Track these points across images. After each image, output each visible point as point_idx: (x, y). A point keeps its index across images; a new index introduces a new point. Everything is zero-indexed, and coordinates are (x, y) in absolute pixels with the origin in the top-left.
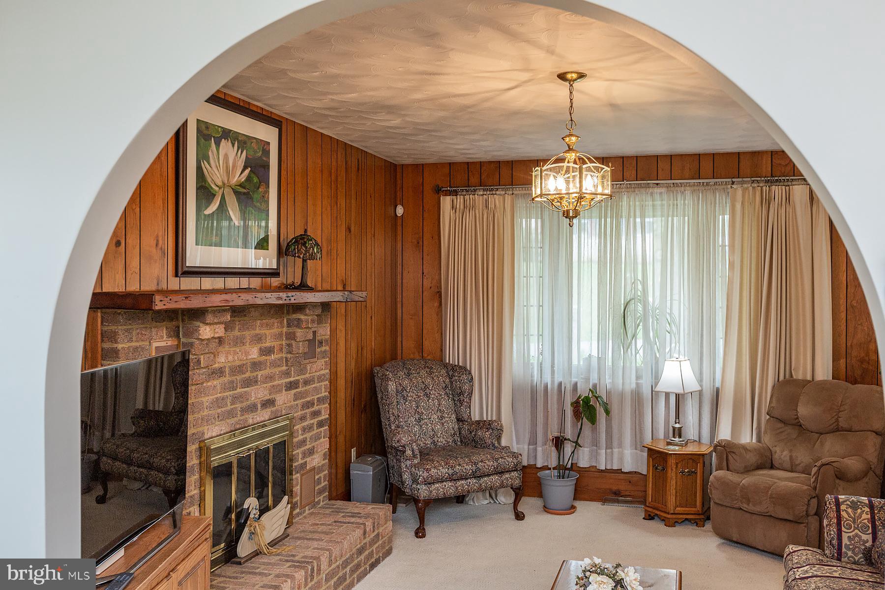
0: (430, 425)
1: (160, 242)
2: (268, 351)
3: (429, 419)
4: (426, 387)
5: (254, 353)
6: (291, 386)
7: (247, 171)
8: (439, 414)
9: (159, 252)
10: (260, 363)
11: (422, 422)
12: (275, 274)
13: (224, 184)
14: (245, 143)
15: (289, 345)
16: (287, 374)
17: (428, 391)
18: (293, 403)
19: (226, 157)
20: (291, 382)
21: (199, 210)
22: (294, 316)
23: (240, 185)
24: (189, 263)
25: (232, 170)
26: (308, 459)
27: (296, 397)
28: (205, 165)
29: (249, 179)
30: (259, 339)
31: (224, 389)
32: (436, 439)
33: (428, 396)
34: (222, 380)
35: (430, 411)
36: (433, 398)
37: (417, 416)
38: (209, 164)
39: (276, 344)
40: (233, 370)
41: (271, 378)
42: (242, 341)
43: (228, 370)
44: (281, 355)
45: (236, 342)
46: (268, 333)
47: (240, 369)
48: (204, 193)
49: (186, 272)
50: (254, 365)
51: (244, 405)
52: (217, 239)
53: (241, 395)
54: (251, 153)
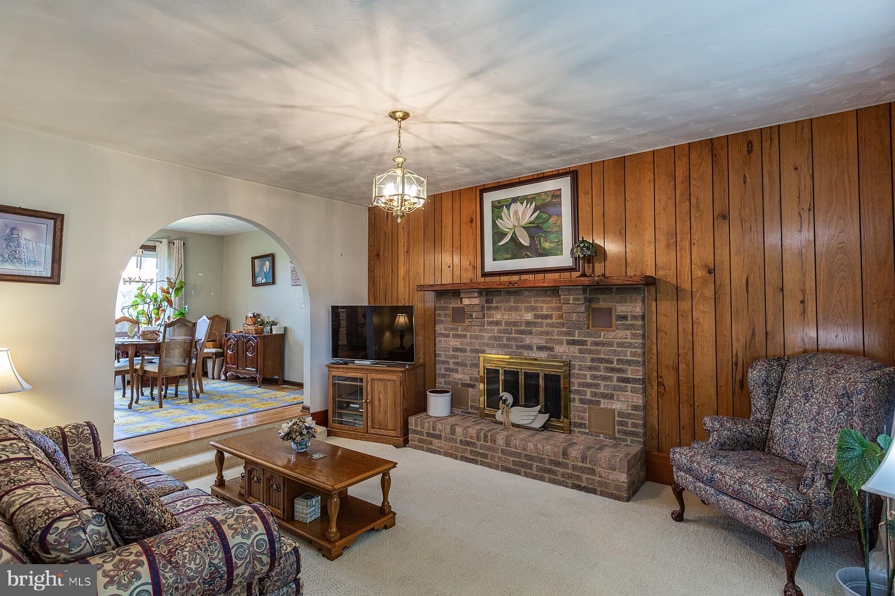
0: (794, 432)
1: (472, 263)
2: (546, 317)
3: (796, 425)
4: (812, 387)
5: (529, 316)
6: (575, 343)
7: (536, 214)
8: (813, 424)
9: (472, 267)
10: (534, 323)
11: (787, 426)
13: (515, 226)
14: (534, 198)
17: (810, 393)
18: (578, 355)
19: (516, 212)
20: (574, 340)
21: (495, 243)
23: (530, 223)
24: (486, 270)
25: (522, 216)
26: (602, 401)
27: (581, 351)
28: (499, 221)
29: (537, 218)
30: (534, 309)
31: (500, 332)
32: (797, 452)
33: (807, 398)
35: (802, 417)
36: (812, 403)
37: (785, 417)
38: (502, 219)
39: (555, 313)
40: (507, 323)
41: (547, 333)
42: (517, 309)
43: (503, 322)
44: (560, 321)
45: (511, 309)
46: (545, 306)
47: (515, 324)
48: (498, 234)
49: (485, 275)
50: (528, 323)
51: (519, 344)
52: (510, 256)
53: (515, 338)
54: (540, 202)
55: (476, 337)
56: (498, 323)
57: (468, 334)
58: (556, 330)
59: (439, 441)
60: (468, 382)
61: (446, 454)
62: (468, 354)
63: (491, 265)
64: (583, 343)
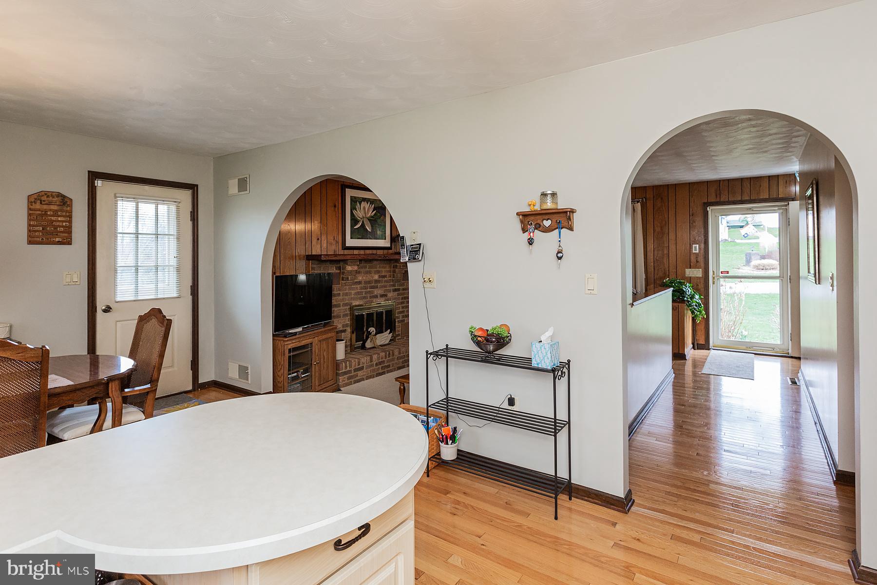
1: (335, 238)
2: (384, 277)
5: (376, 277)
6: (395, 290)
7: (374, 212)
9: (335, 241)
10: (379, 281)
12: (390, 248)
13: (363, 217)
14: (373, 202)
15: (394, 275)
16: (394, 285)
18: (397, 297)
19: (364, 208)
20: (395, 289)
21: (352, 226)
22: (396, 264)
23: (371, 217)
24: (347, 245)
25: (368, 211)
27: (398, 295)
28: (354, 212)
29: (375, 214)
30: (378, 272)
31: (361, 288)
34: (360, 285)
38: (356, 211)
39: (388, 274)
40: (366, 282)
41: (385, 286)
42: (370, 272)
43: (363, 282)
44: (390, 278)
45: (367, 273)
46: (383, 270)
47: (369, 282)
48: (354, 221)
49: (345, 248)
50: (376, 281)
51: (371, 295)
52: (360, 237)
53: (370, 292)
54: (377, 205)
55: (346, 294)
56: (360, 283)
57: (341, 293)
58: (388, 284)
59: (362, 371)
60: (341, 329)
61: (368, 378)
62: (341, 308)
63: (350, 242)
64: (398, 290)
